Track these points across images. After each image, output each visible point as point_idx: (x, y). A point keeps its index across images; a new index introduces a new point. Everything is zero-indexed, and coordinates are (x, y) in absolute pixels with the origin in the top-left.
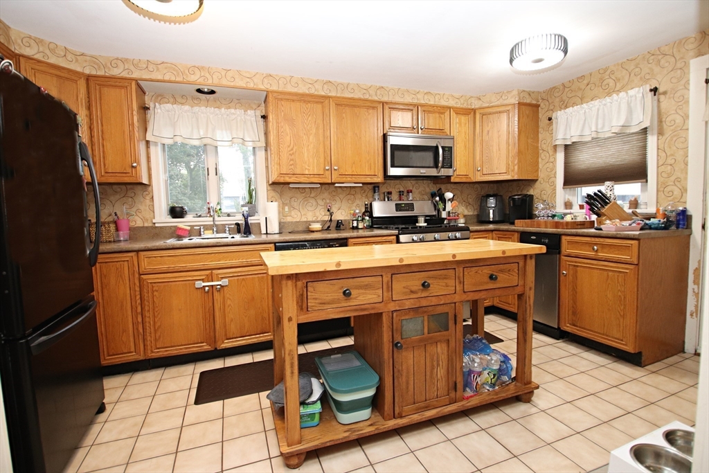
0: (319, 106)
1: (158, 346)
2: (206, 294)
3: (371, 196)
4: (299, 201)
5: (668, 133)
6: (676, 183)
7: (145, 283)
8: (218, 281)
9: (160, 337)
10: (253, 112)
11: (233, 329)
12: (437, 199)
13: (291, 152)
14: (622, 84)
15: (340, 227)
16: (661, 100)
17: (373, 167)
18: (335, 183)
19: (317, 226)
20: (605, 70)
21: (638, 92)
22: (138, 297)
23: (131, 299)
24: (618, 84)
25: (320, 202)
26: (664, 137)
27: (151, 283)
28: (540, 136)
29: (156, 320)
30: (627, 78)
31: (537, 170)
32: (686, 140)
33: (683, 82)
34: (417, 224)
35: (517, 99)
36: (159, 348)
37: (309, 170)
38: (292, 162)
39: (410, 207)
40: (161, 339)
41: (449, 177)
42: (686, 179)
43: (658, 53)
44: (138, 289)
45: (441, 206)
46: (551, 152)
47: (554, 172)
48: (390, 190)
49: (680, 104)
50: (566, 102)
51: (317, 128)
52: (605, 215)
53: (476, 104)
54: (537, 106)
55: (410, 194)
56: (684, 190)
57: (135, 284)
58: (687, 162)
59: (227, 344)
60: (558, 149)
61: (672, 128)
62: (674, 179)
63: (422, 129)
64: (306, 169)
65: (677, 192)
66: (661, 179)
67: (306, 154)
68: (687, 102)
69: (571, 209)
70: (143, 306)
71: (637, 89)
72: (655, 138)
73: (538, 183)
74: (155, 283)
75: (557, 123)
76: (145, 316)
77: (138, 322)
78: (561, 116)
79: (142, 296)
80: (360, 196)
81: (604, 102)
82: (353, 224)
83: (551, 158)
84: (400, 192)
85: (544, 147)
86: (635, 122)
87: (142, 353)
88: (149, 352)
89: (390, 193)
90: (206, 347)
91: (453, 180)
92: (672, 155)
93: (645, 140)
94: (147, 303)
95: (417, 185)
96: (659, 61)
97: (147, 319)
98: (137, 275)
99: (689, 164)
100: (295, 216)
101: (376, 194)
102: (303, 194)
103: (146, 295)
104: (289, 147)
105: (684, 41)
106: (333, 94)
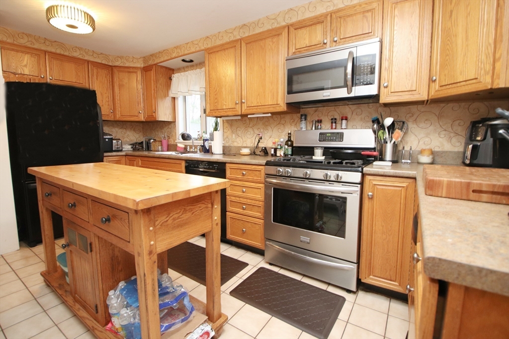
0: (233, 50)
4: (242, 130)
13: (216, 93)
17: (275, 97)
18: (247, 115)
19: (247, 151)
38: (216, 101)
39: (339, 137)
48: (320, 118)
55: (344, 122)
63: (335, 41)
64: (224, 104)
84: (332, 119)
89: (320, 121)
91: (382, 99)
100: (239, 142)
102: (245, 125)
106: (246, 35)
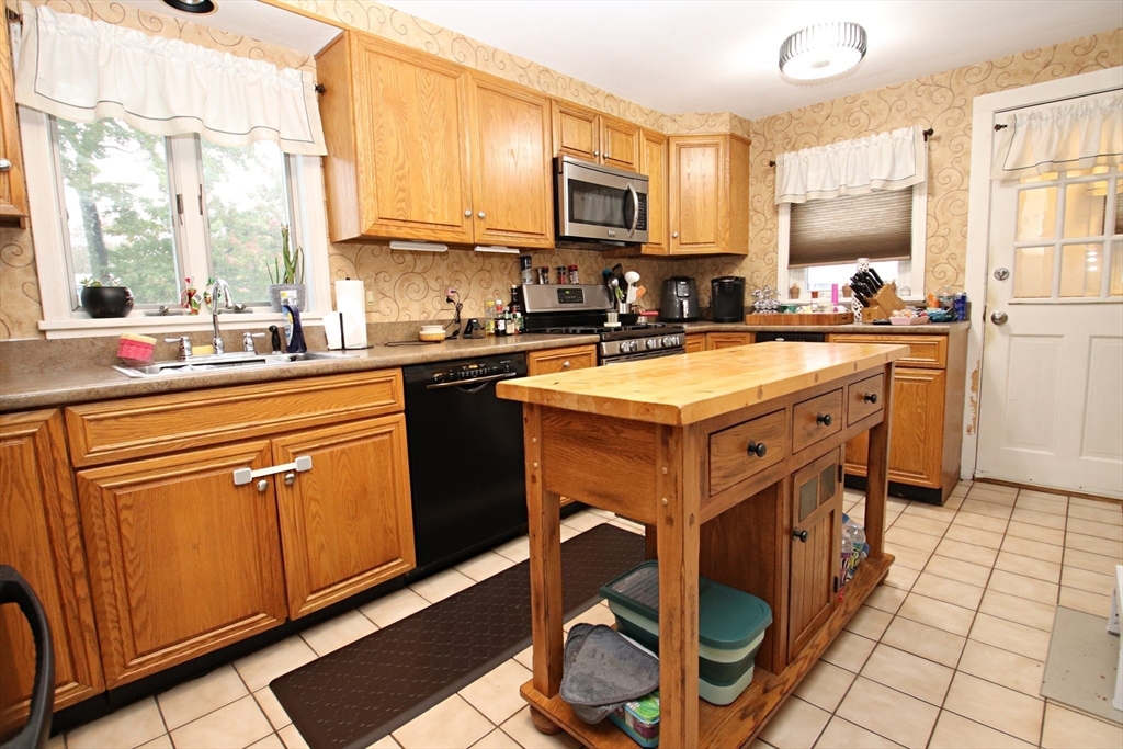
0: (451, 82)
1: (140, 650)
2: (259, 499)
3: (517, 273)
4: (393, 281)
5: (940, 192)
6: (951, 261)
7: (91, 490)
8: (287, 461)
9: (144, 625)
10: (297, 73)
11: (325, 566)
12: (615, 282)
13: (400, 173)
14: (878, 121)
15: (470, 332)
16: (932, 148)
17: (538, 220)
18: (475, 245)
19: (437, 332)
20: (855, 99)
21: (907, 134)
22: (73, 532)
23: (51, 541)
24: (872, 121)
25: (434, 284)
26: (936, 200)
27: (109, 489)
28: (752, 191)
29: (131, 584)
30: (886, 112)
31: (747, 242)
32: (965, 204)
33: (961, 126)
34: (606, 325)
35: (729, 127)
36: (143, 655)
37: (434, 214)
38: (401, 195)
39: (577, 295)
40: (150, 629)
41: (637, 245)
42: (964, 255)
43: (930, 82)
44: (69, 510)
45: (619, 293)
46: (768, 215)
47: (773, 244)
48: (544, 265)
49: (958, 155)
50: (793, 141)
51: (448, 129)
52: (878, 304)
53: (669, 129)
54: (748, 143)
55: (576, 273)
56: (961, 270)
57: (60, 497)
58: (966, 232)
59: (315, 603)
60: (780, 210)
61: (946, 187)
62: (949, 254)
63: (604, 158)
64: (429, 211)
65: (951, 273)
66: (930, 256)
67: (428, 181)
68: (968, 153)
69: (797, 298)
70: (90, 553)
71: (905, 130)
72: (924, 198)
73: (746, 260)
74: (121, 487)
75: (783, 170)
76: (99, 579)
77: (78, 600)
78: (789, 161)
79: (87, 528)
80: (499, 275)
81: (857, 144)
82: (496, 326)
83: (769, 223)
84: (559, 269)
85: (758, 206)
86: (897, 177)
87: (96, 677)
88: (117, 669)
89: (545, 270)
90: (265, 622)
91: (645, 250)
92: (946, 223)
93: (910, 202)
94: (101, 544)
95: (581, 258)
96: (931, 94)
97: (106, 587)
98: (64, 473)
99: (968, 237)
100: (388, 311)
101: (527, 270)
102: (402, 267)
103: (99, 522)
104: (396, 160)
105: (965, 71)
106: (470, 64)
